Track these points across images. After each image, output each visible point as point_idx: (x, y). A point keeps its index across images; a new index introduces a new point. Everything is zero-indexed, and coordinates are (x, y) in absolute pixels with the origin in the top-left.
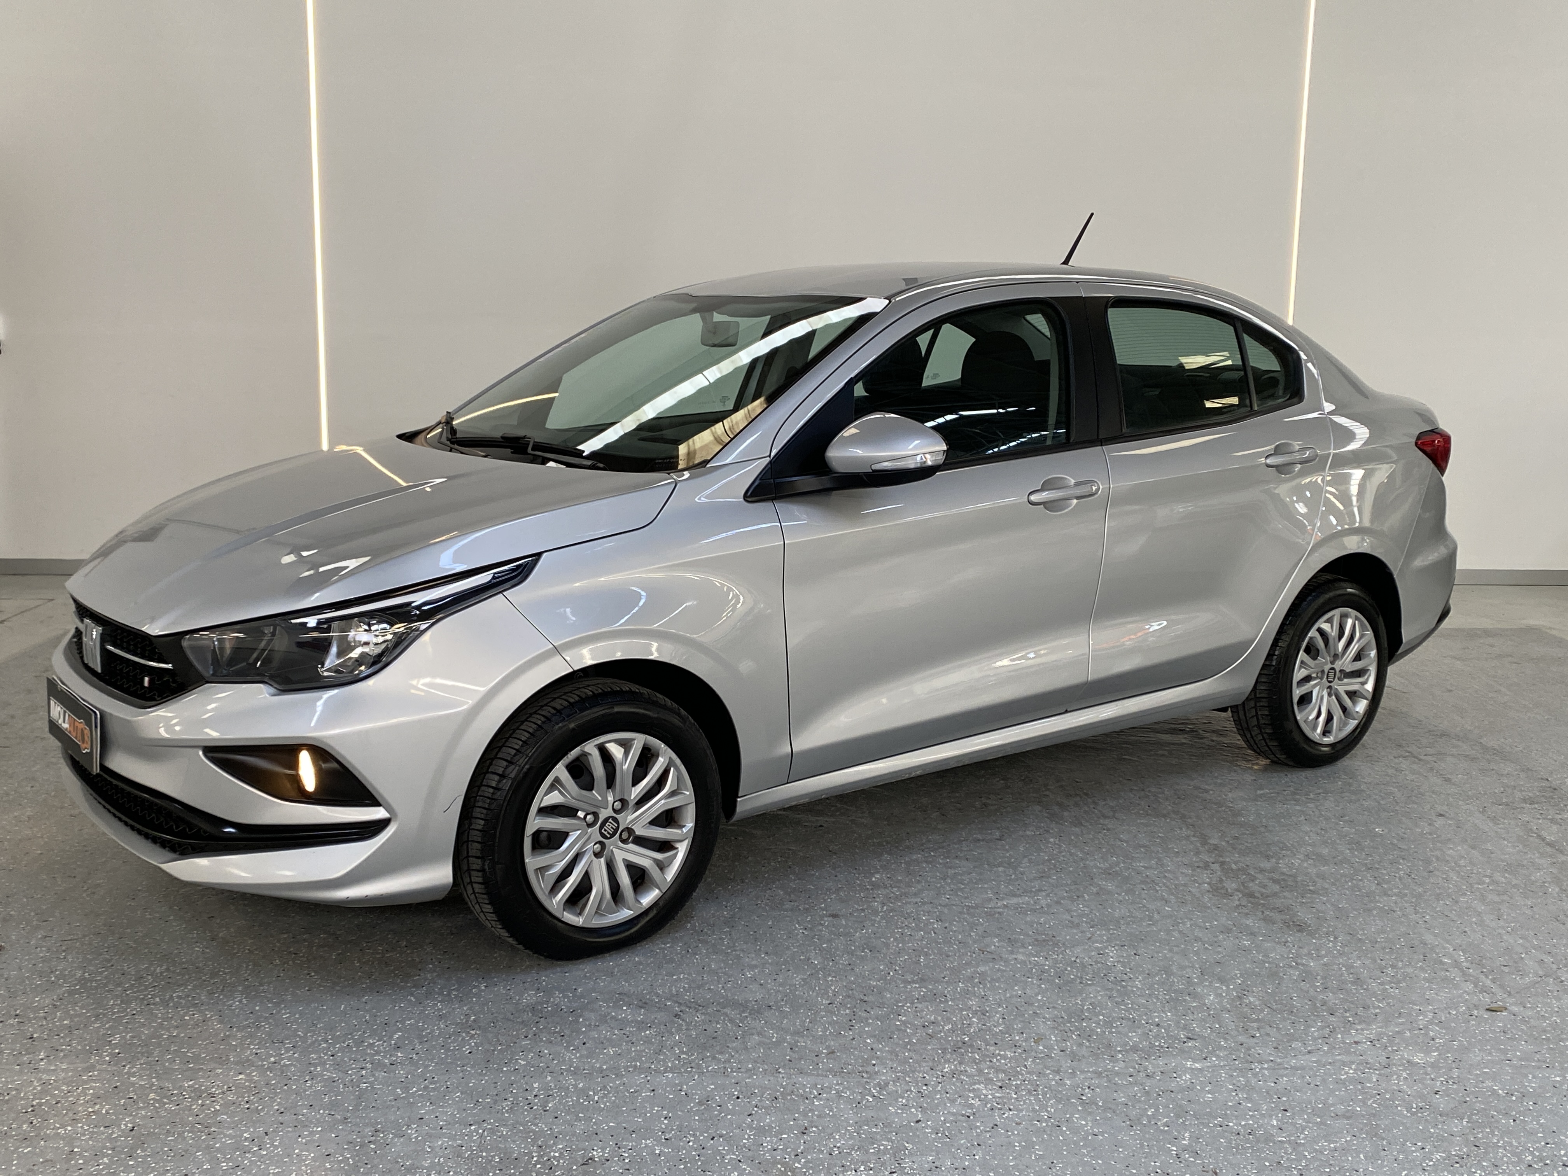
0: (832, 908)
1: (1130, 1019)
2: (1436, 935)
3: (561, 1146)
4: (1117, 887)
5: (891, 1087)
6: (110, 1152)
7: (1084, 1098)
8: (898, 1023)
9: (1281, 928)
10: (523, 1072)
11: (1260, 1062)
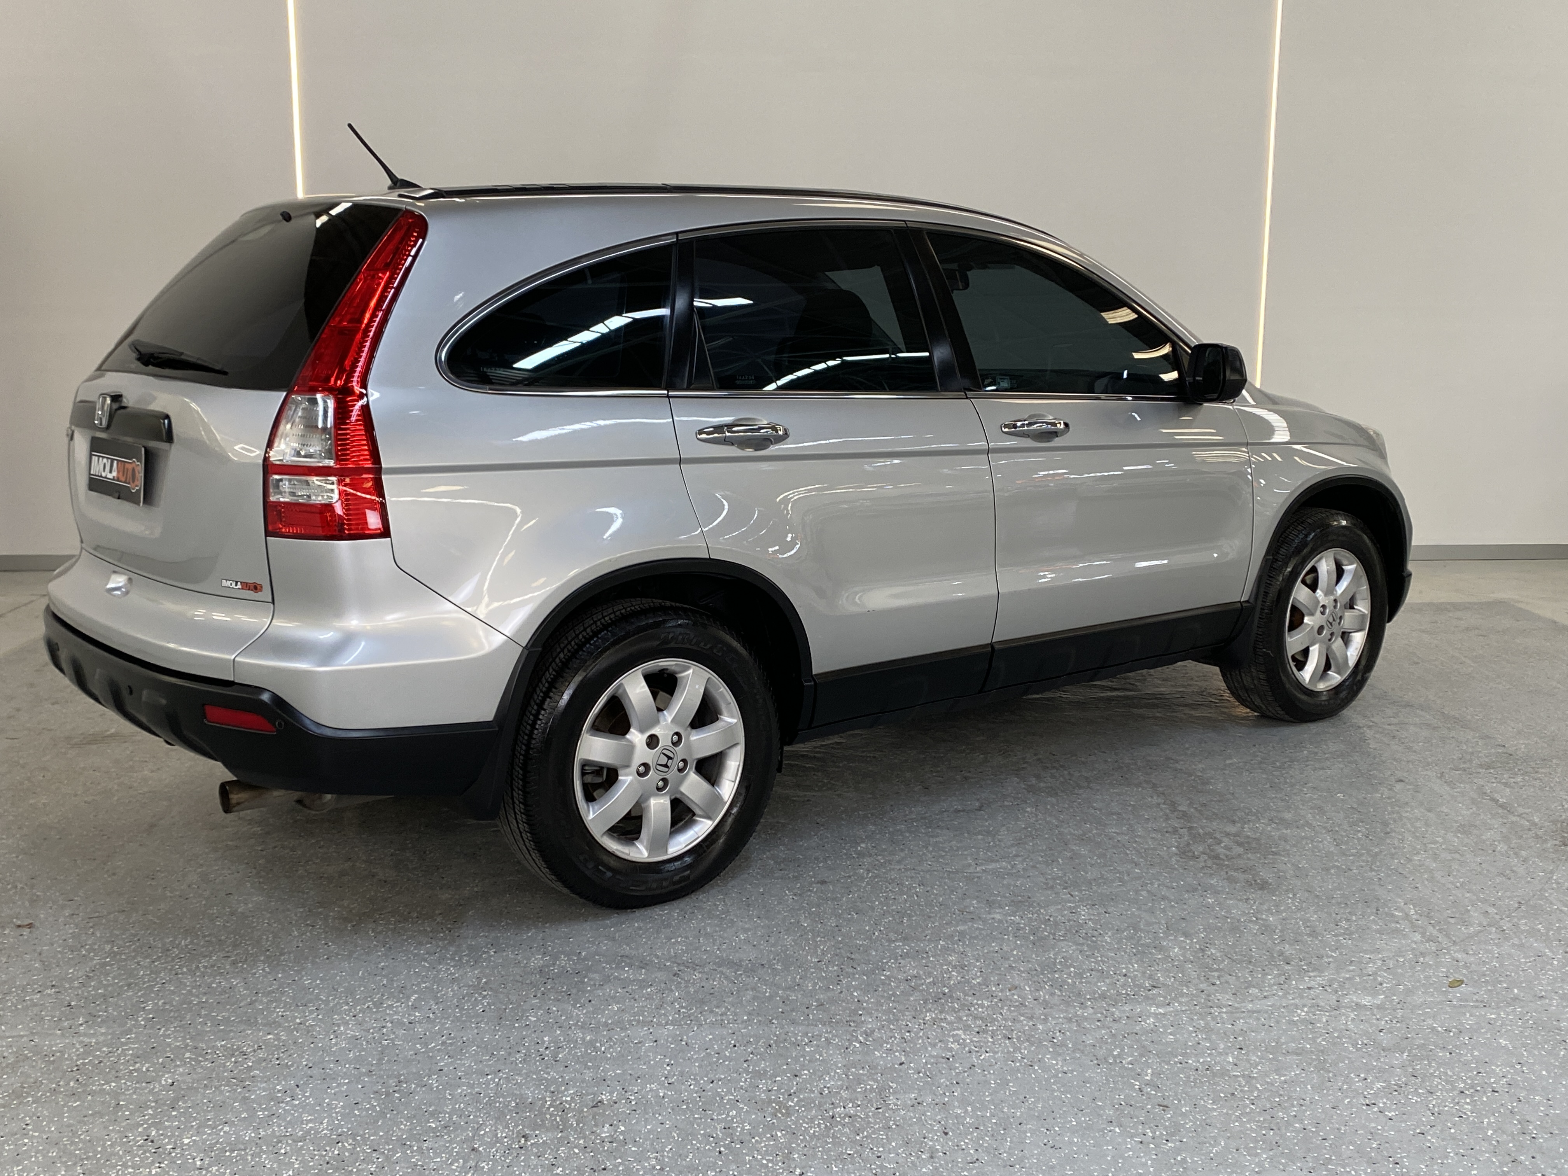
0: (820, 877)
1: (1098, 971)
2: (1389, 891)
3: (572, 1092)
4: (1090, 851)
5: (876, 1034)
6: (153, 1104)
7: (1055, 1041)
8: (883, 978)
9: (1244, 887)
10: (534, 1027)
11: (1219, 1007)
